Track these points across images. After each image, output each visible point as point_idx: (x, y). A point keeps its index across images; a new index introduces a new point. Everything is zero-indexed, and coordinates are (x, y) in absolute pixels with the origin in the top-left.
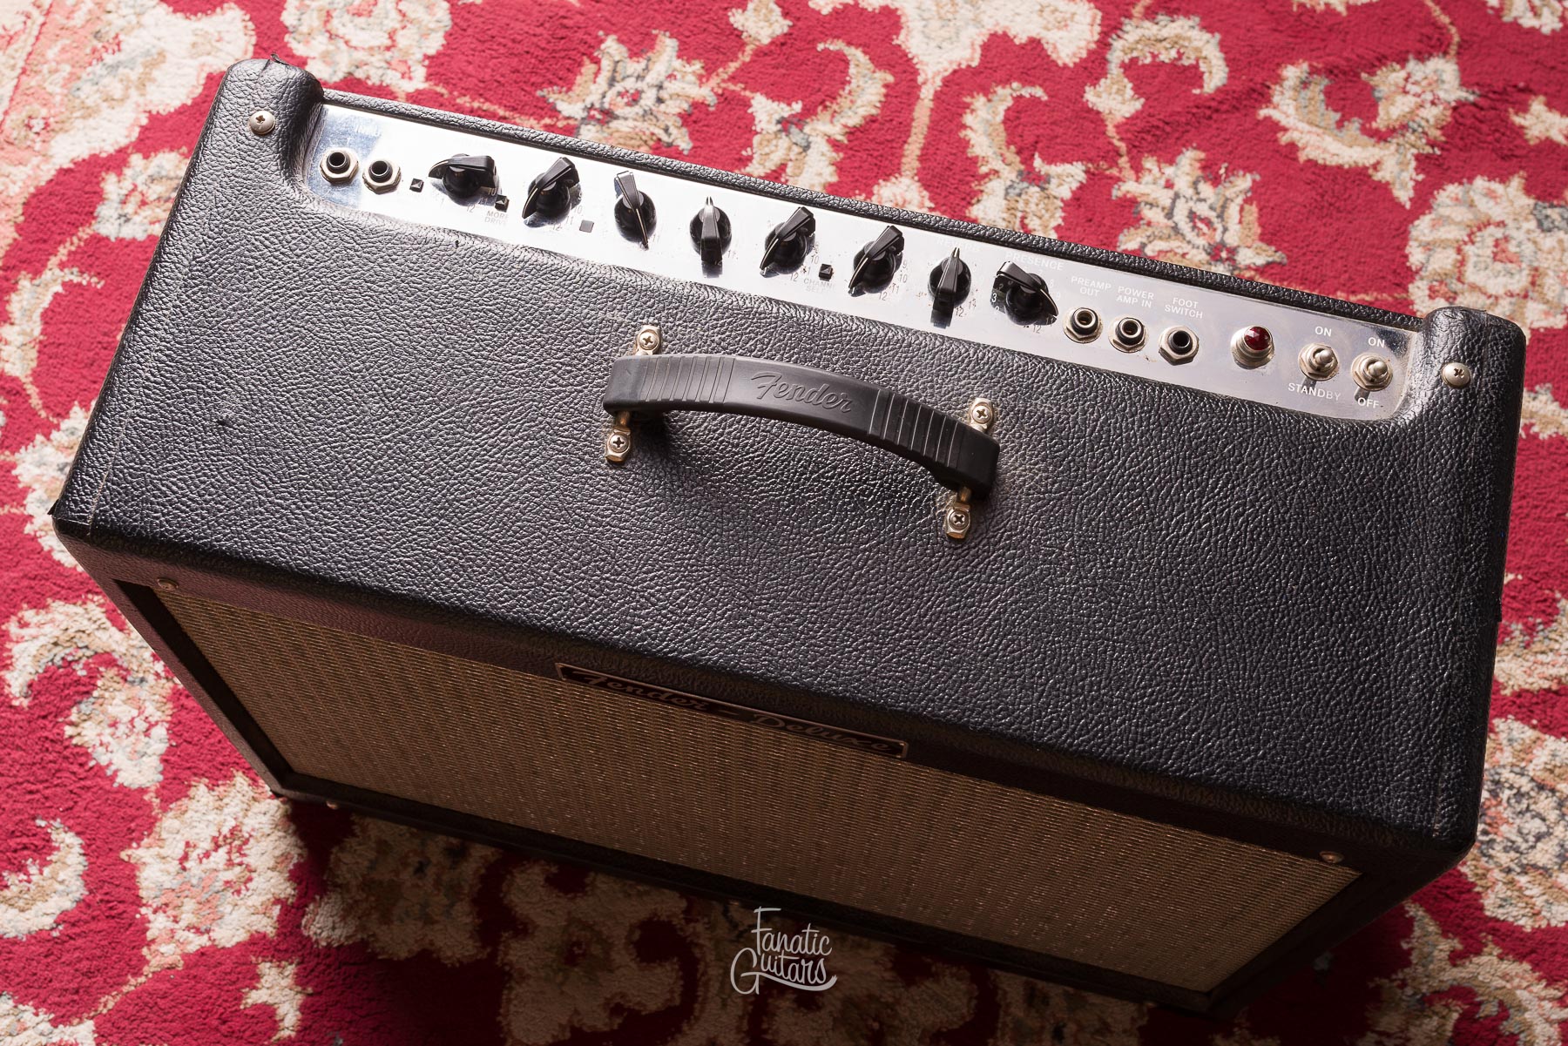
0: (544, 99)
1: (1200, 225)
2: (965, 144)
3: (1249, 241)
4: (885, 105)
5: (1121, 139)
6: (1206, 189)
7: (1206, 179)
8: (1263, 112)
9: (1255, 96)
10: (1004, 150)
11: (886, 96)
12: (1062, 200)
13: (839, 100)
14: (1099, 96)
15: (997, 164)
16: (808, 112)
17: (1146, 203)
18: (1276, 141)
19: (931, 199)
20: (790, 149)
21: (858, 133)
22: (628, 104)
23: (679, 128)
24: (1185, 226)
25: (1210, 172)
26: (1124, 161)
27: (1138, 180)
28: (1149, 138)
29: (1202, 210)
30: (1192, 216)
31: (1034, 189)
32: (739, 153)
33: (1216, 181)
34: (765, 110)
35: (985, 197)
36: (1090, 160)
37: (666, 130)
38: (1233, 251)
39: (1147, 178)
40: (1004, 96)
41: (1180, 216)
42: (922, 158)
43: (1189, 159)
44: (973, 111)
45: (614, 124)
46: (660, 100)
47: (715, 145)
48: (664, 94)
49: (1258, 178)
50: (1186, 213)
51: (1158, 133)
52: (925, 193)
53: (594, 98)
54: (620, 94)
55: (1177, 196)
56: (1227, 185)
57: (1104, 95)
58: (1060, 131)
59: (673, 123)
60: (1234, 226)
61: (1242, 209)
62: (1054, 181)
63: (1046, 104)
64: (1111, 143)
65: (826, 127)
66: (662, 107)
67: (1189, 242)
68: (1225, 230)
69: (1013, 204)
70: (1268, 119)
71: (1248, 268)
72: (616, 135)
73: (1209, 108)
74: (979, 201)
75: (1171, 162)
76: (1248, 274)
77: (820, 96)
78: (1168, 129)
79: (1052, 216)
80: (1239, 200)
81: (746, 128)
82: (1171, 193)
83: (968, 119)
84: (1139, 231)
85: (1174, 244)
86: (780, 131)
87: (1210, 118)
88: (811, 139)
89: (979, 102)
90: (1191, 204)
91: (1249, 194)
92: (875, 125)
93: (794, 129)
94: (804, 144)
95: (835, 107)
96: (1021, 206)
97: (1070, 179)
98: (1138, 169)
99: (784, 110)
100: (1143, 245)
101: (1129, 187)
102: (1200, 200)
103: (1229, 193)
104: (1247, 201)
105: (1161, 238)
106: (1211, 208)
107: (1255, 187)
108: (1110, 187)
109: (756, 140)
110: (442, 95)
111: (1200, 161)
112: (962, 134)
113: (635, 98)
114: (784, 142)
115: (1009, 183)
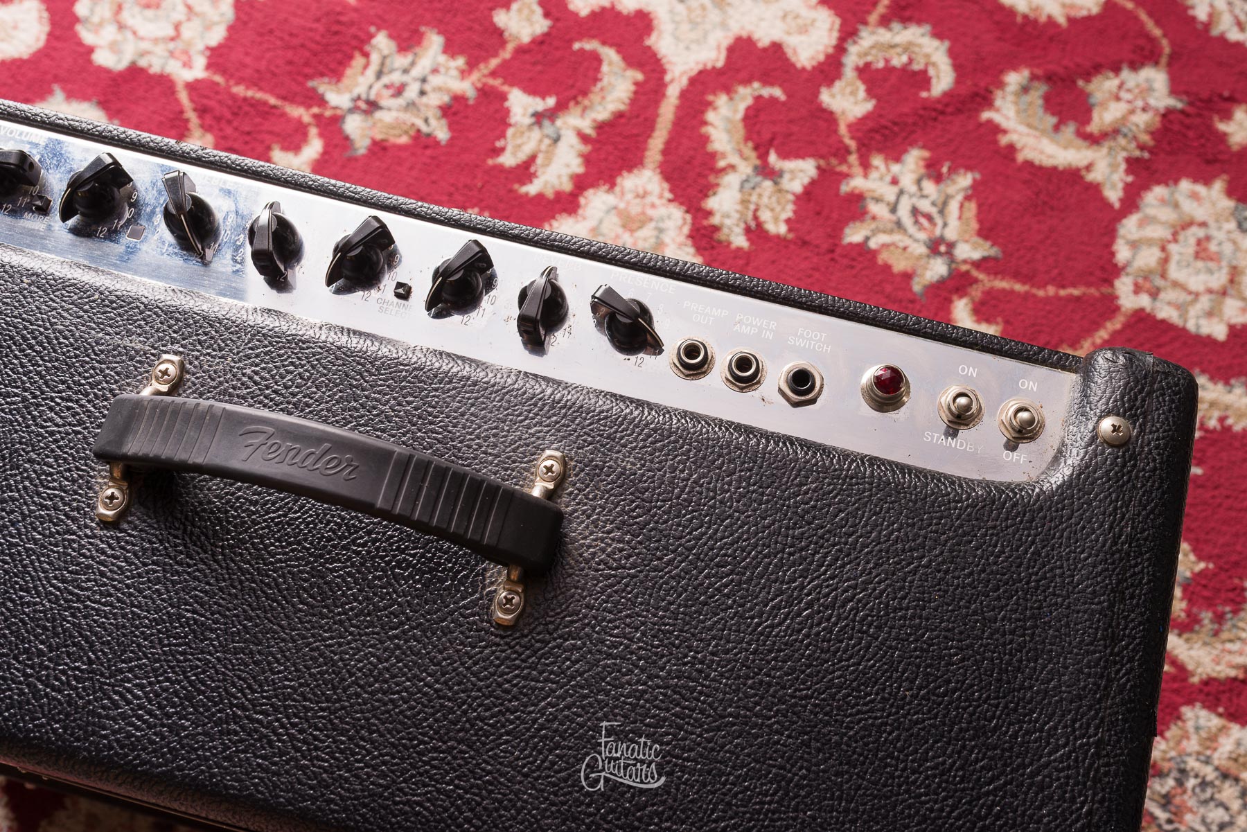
0: (314, 90)
1: (923, 221)
2: (706, 139)
3: (967, 237)
4: (634, 101)
5: (852, 138)
6: (929, 187)
7: (929, 177)
8: (986, 115)
9: (978, 99)
10: (742, 146)
11: (635, 93)
12: (794, 194)
13: (592, 96)
14: (833, 96)
15: (734, 159)
16: (561, 107)
17: (873, 198)
18: (996, 142)
19: (671, 191)
20: (541, 141)
21: (607, 129)
22: (393, 96)
23: (439, 119)
24: (907, 221)
25: (933, 170)
26: (853, 158)
27: (866, 176)
28: (878, 137)
29: (925, 206)
30: (915, 212)
31: (768, 184)
32: (493, 143)
33: (938, 179)
34: (521, 104)
35: (720, 190)
36: (822, 157)
37: (426, 121)
38: (951, 246)
39: (874, 175)
40: (746, 95)
41: (904, 212)
42: (665, 152)
43: (914, 158)
44: (715, 109)
45: (378, 115)
46: (422, 93)
47: (472, 135)
48: (427, 87)
49: (978, 176)
50: (909, 208)
51: (887, 132)
52: (666, 186)
53: (360, 90)
54: (387, 87)
55: (901, 192)
56: (949, 182)
57: (839, 97)
58: (795, 129)
59: (433, 114)
60: (953, 222)
61: (962, 206)
62: (787, 177)
63: (784, 104)
64: (841, 142)
65: (576, 122)
66: (425, 99)
67: (910, 236)
68: (945, 225)
69: (746, 197)
70: (990, 122)
71: (965, 262)
72: (379, 125)
73: (935, 110)
74: (715, 194)
75: (898, 159)
76: (964, 268)
77: (574, 92)
78: (896, 129)
79: (783, 209)
80: (960, 197)
81: (501, 120)
82: (895, 189)
83: (710, 116)
84: (865, 225)
85: (897, 238)
86: (533, 124)
87: (935, 119)
88: (563, 132)
89: (722, 100)
90: (914, 200)
91: (970, 192)
92: (623, 121)
93: (546, 123)
94: (555, 136)
95: (586, 102)
96: (754, 198)
97: (801, 175)
98: (866, 166)
99: (539, 104)
100: (867, 239)
101: (857, 183)
102: (923, 196)
103: (951, 190)
104: (968, 198)
105: (884, 232)
106: (934, 204)
107: (975, 186)
108: (839, 183)
109: (510, 132)
110: (217, 84)
111: (924, 159)
112: (704, 130)
113: (399, 90)
114: (536, 134)
115: (744, 177)
